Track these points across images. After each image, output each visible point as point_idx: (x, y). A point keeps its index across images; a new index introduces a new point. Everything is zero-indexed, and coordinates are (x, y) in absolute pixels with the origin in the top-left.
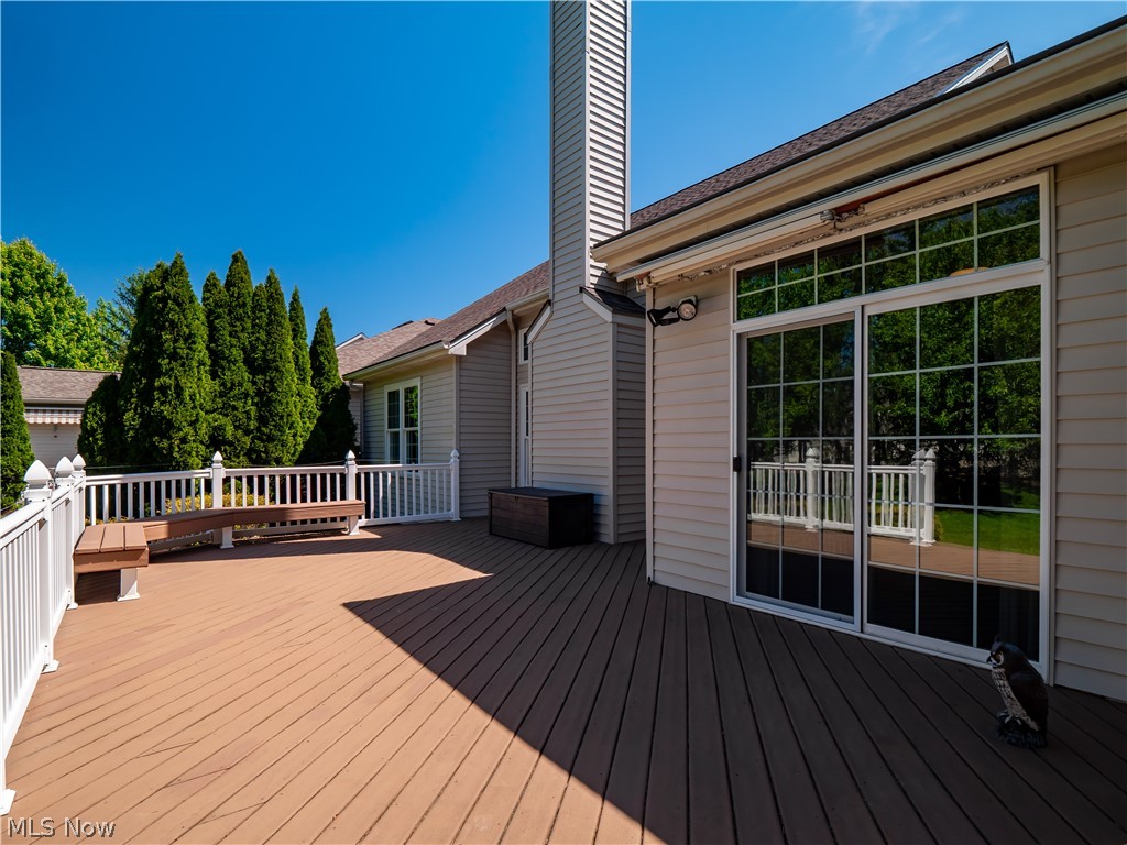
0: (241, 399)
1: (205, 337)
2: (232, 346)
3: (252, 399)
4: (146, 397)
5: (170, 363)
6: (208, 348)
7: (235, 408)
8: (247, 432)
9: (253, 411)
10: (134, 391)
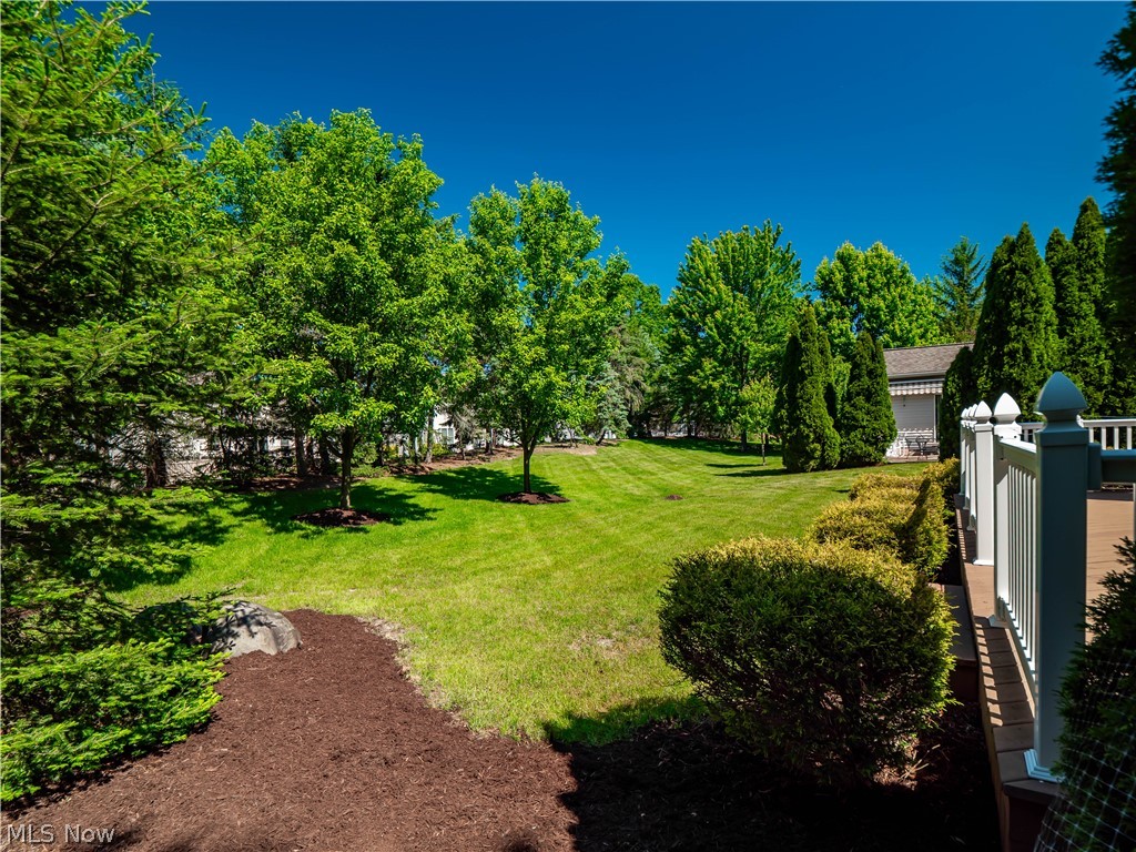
0: (1092, 354)
1: (1053, 297)
2: (1081, 301)
3: (1106, 352)
4: (996, 362)
5: (1018, 329)
6: (1055, 307)
7: (1085, 364)
8: (1099, 388)
9: (1107, 365)
10: (986, 358)
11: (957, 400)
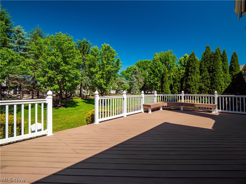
0: (206, 79)
1: (199, 67)
2: (204, 68)
3: (209, 79)
4: (187, 81)
5: (190, 73)
6: (199, 69)
7: (205, 82)
8: (208, 87)
9: (209, 82)
10: (185, 80)
11: (180, 88)
